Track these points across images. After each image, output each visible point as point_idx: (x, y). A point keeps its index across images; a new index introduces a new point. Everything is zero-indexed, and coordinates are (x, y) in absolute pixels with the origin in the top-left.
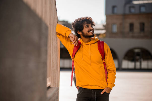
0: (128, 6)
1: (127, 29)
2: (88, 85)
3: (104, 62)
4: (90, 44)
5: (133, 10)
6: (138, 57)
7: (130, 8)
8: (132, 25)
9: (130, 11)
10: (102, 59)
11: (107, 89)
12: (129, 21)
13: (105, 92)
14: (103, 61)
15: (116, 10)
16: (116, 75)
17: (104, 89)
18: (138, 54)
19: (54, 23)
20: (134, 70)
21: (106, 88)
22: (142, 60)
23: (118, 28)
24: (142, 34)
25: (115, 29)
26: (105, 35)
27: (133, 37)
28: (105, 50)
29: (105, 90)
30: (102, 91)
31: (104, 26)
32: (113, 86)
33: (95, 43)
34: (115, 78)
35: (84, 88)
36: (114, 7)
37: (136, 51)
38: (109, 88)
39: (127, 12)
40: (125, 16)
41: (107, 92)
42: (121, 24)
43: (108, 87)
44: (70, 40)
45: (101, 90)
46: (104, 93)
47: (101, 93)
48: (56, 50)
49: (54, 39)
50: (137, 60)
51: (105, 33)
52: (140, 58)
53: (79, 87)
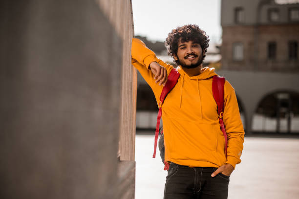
0: (265, 8)
1: (263, 53)
2: (188, 159)
3: (220, 117)
4: (199, 80)
5: (275, 17)
6: (284, 110)
7: (270, 11)
8: (272, 47)
9: (269, 18)
10: (217, 111)
11: (225, 167)
12: (267, 38)
13: (220, 174)
14: (218, 115)
15: (241, 16)
16: (244, 144)
17: (218, 167)
18: (284, 103)
19: (128, 37)
20: (277, 134)
21: (223, 166)
22: (292, 115)
23: (244, 51)
24: (292, 64)
25: (239, 53)
26: (219, 65)
27: (275, 70)
28: (225, 96)
29: (221, 169)
30: (214, 171)
31: (217, 47)
32: (237, 164)
33: (207, 79)
34: (242, 148)
35: (179, 166)
36: (237, 10)
37: (281, 96)
38: (229, 166)
39: (264, 20)
40: (259, 28)
41: (223, 173)
42: (251, 44)
43: (227, 162)
44: (152, 73)
45: (213, 169)
46: (217, 175)
47: (213, 175)
48: (130, 90)
49: (127, 68)
50: (283, 116)
51: (219, 62)
52: (289, 112)
53: (170, 162)
